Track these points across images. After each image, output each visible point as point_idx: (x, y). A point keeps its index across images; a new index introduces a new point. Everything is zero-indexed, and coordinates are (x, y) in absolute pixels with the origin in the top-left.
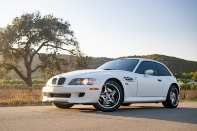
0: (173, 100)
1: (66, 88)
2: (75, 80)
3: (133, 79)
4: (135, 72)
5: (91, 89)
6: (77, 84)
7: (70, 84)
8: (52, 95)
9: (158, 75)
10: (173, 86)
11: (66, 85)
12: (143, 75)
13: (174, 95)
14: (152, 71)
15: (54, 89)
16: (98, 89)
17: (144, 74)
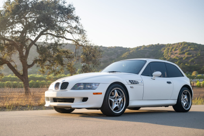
0: (184, 104)
1: (69, 93)
2: (79, 84)
3: (139, 82)
4: (142, 75)
5: (94, 94)
6: (80, 89)
7: (73, 88)
8: (55, 100)
9: (168, 76)
10: (184, 88)
11: (69, 89)
12: (150, 78)
13: (186, 97)
14: (159, 73)
15: (57, 94)
16: (101, 93)
17: (152, 76)
